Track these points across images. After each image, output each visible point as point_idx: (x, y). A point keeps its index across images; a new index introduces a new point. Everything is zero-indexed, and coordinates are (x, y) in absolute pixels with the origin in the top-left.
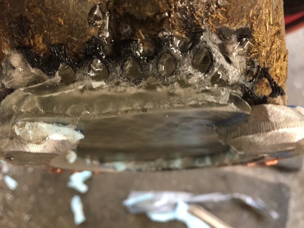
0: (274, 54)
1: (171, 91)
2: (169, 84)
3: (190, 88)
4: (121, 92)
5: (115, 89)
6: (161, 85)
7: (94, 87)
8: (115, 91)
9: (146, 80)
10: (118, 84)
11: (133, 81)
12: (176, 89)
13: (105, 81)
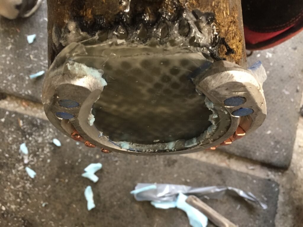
0: (230, 34)
1: (165, 48)
2: (164, 44)
3: (176, 46)
4: (134, 47)
5: (131, 45)
6: (159, 44)
7: (118, 43)
8: (131, 46)
9: (150, 40)
10: (133, 42)
11: (142, 41)
12: (168, 47)
13: (125, 40)
